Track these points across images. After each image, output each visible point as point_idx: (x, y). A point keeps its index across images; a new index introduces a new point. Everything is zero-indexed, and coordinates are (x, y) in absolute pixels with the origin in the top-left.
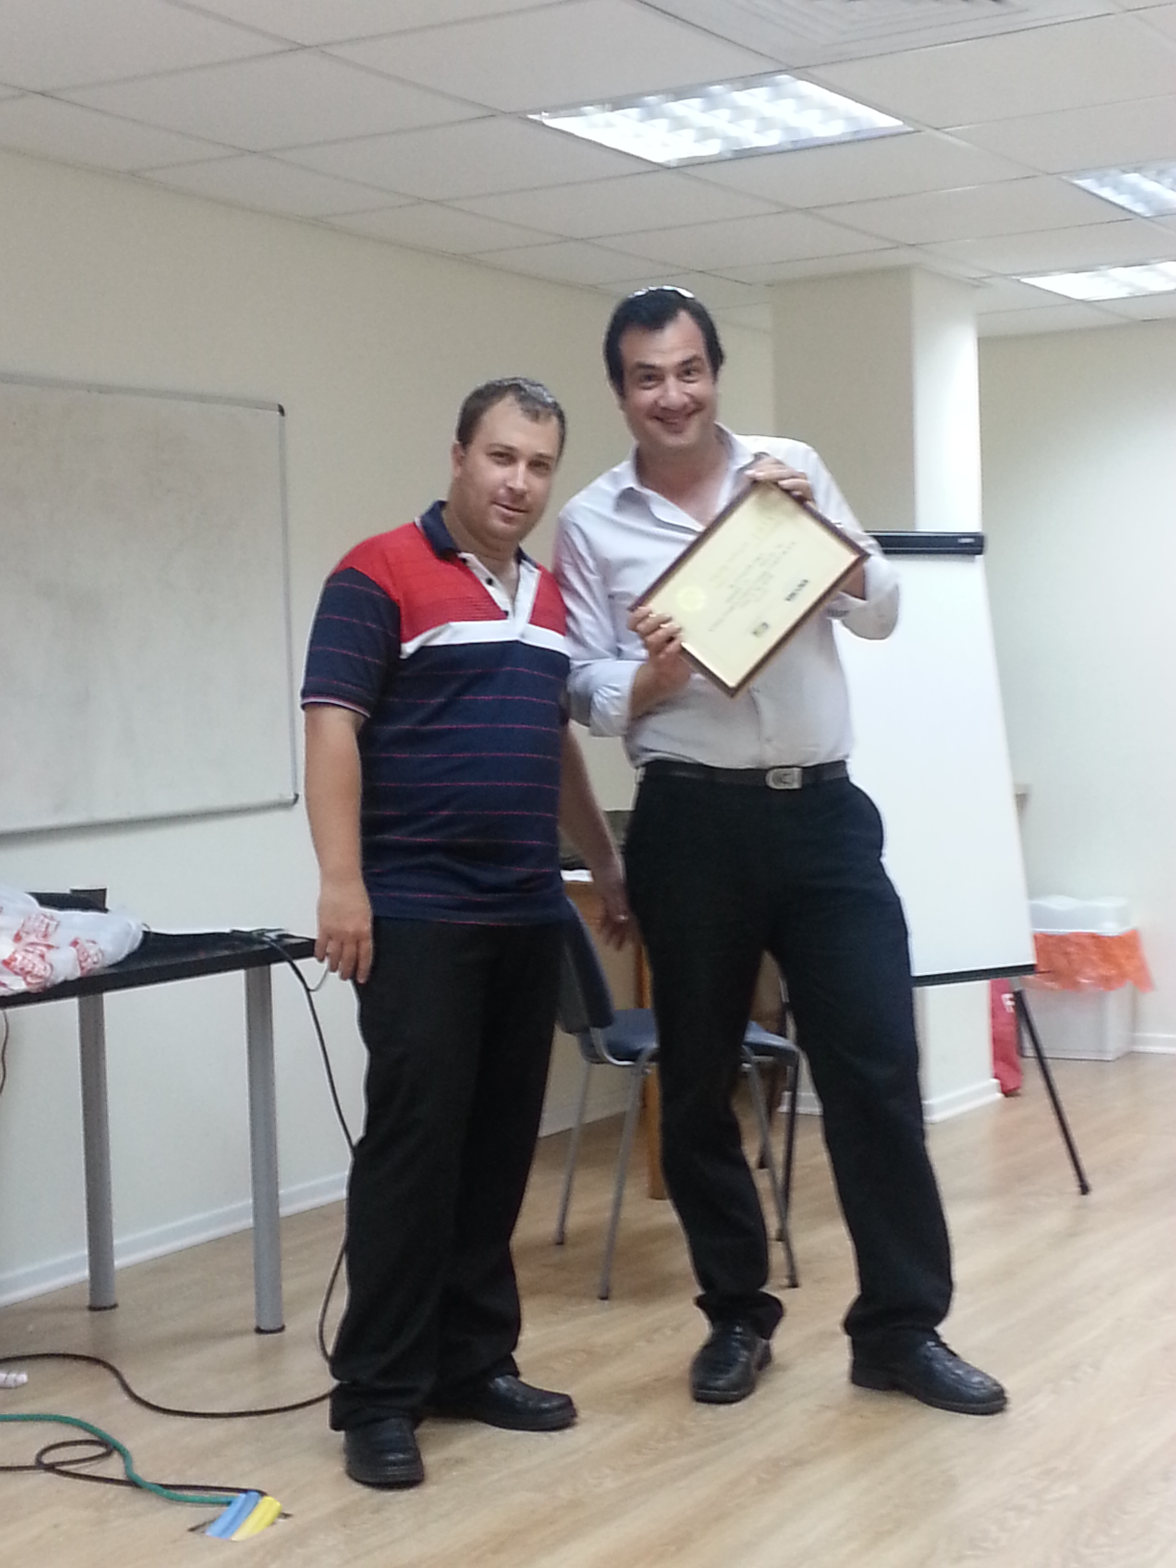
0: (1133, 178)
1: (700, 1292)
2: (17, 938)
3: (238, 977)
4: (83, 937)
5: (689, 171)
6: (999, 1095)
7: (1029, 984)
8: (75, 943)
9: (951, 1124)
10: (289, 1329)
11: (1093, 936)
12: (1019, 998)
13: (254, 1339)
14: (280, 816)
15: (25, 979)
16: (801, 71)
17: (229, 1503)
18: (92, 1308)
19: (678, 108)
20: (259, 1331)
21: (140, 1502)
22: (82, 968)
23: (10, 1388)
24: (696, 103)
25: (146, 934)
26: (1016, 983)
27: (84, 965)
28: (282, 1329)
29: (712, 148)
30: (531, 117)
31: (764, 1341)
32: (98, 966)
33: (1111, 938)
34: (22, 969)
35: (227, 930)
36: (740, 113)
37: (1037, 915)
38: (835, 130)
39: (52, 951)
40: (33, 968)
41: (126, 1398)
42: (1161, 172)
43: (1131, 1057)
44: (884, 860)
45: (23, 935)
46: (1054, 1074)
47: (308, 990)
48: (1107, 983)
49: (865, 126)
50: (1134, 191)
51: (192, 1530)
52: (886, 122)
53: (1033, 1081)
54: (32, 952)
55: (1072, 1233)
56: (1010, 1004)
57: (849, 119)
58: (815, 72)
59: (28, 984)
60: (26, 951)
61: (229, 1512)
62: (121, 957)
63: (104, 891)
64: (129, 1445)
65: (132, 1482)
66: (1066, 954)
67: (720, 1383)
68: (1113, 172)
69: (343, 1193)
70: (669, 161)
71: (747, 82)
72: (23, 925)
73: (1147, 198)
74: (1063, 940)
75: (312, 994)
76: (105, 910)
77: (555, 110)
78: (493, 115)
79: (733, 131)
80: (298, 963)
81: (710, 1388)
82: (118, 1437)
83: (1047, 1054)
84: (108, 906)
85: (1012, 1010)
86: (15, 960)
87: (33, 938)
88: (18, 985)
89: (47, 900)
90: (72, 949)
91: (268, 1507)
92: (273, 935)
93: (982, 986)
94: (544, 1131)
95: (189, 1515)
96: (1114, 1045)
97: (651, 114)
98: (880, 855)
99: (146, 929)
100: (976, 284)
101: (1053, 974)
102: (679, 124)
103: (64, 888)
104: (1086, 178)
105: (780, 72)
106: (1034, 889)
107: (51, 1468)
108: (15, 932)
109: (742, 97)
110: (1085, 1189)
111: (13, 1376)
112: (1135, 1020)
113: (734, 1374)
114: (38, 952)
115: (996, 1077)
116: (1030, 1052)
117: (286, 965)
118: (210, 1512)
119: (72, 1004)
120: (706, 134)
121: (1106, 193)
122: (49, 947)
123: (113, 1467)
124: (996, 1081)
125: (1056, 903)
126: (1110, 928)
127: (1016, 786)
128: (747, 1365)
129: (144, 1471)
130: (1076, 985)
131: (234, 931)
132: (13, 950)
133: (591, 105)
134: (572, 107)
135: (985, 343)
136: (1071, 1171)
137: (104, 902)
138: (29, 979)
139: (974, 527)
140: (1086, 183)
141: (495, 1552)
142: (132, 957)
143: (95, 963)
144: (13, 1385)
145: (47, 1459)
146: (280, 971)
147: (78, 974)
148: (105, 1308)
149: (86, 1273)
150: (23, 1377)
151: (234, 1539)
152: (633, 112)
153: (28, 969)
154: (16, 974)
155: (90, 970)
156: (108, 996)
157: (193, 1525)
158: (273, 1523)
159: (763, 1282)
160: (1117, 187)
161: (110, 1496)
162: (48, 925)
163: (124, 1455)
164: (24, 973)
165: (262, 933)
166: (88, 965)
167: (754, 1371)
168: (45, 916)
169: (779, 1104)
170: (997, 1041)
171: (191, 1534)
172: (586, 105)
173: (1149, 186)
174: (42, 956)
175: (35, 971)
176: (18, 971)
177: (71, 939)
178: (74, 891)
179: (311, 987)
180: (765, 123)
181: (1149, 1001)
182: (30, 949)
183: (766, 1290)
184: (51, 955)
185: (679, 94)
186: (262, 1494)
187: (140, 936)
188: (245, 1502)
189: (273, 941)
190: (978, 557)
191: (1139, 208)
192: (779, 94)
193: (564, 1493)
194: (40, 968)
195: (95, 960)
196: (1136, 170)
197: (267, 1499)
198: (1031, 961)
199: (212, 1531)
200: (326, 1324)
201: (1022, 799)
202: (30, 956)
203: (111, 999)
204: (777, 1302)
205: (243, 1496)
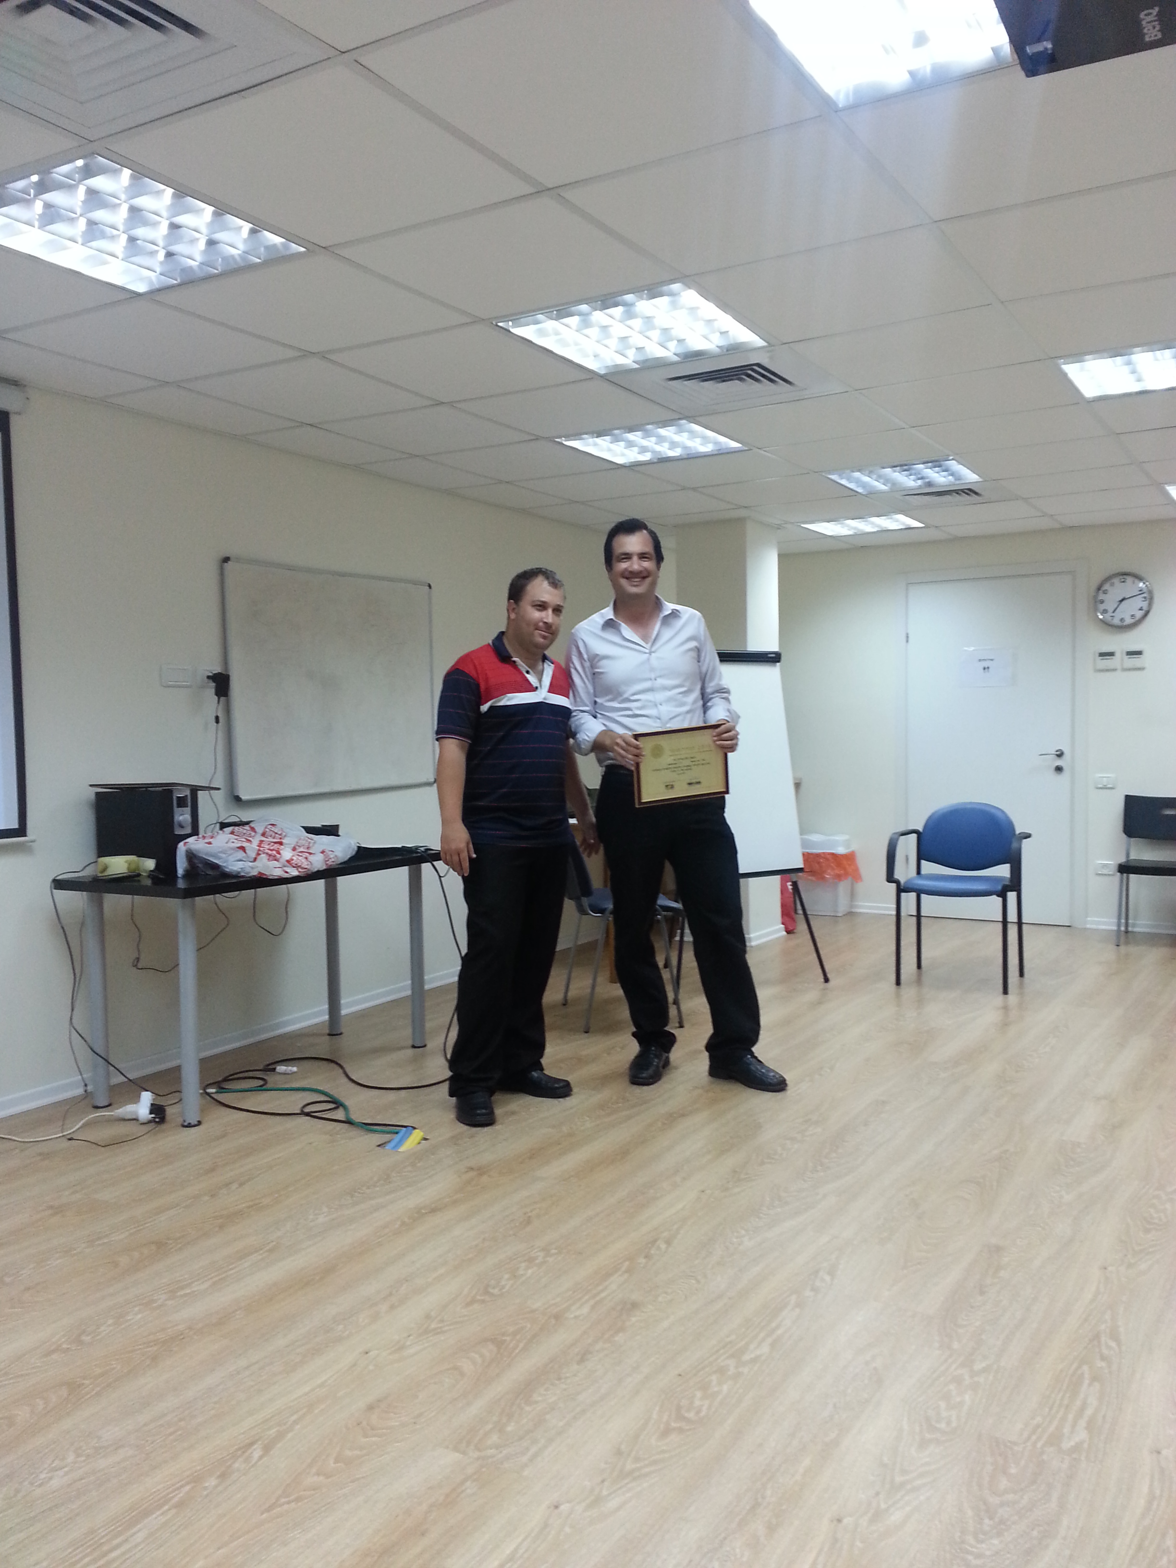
0: (857, 474)
1: (635, 1030)
2: (294, 849)
3: (406, 869)
4: (327, 848)
5: (637, 468)
6: (785, 933)
7: (800, 878)
8: (323, 852)
9: (760, 947)
10: (429, 1046)
11: (833, 854)
12: (795, 885)
13: (410, 1052)
14: (427, 789)
15: (297, 870)
16: (692, 419)
17: (397, 1133)
18: (329, 1035)
19: (631, 436)
20: (414, 1047)
21: (354, 1132)
22: (327, 864)
23: (288, 1074)
24: (639, 433)
25: (359, 848)
26: (794, 877)
27: (328, 862)
28: (425, 1046)
29: (647, 457)
30: (557, 440)
31: (667, 1055)
32: (334, 863)
33: (842, 855)
34: (296, 864)
35: (400, 846)
36: (661, 439)
37: (804, 844)
38: (708, 448)
39: (312, 855)
40: (302, 864)
41: (346, 1080)
42: (871, 472)
43: (850, 914)
44: (726, 815)
45: (297, 847)
46: (812, 923)
47: (440, 877)
48: (839, 877)
49: (724, 447)
50: (858, 482)
51: (379, 1146)
52: (734, 445)
53: (802, 927)
54: (301, 856)
55: (820, 1003)
56: (790, 887)
57: (716, 443)
58: (697, 419)
59: (299, 872)
60: (298, 855)
61: (397, 1138)
62: (346, 859)
63: (337, 826)
64: (347, 1103)
65: (349, 1122)
66: (819, 863)
67: (644, 1075)
68: (848, 471)
69: (456, 979)
70: (625, 463)
71: (665, 424)
72: (297, 842)
73: (864, 485)
74: (818, 855)
75: (442, 879)
76: (338, 836)
77: (568, 437)
78: (537, 438)
79: (658, 448)
80: (435, 863)
81: (638, 1078)
82: (343, 1100)
83: (808, 913)
84: (340, 833)
85: (791, 891)
86: (293, 860)
87: (302, 849)
88: (294, 873)
89: (310, 830)
90: (321, 854)
91: (417, 1135)
92: (422, 849)
93: (778, 878)
94: (558, 948)
95: (378, 1138)
96: (842, 909)
97: (616, 440)
98: (724, 812)
99: (359, 845)
100: (779, 527)
101: (812, 872)
102: (630, 444)
103: (318, 824)
104: (833, 475)
105: (680, 419)
106: (803, 831)
107: (308, 1114)
108: (293, 846)
109: (662, 432)
110: (827, 980)
111: (290, 1068)
112: (852, 895)
113: (651, 1071)
114: (304, 856)
115: (783, 924)
116: (800, 912)
117: (429, 864)
118: (387, 1137)
119: (321, 883)
120: (644, 449)
121: (844, 482)
122: (310, 854)
123: (340, 1115)
124: (783, 926)
125: (815, 838)
126: (841, 850)
127: (795, 778)
128: (657, 1067)
129: (355, 1117)
130: (823, 878)
131: (403, 847)
132: (291, 855)
133: (586, 434)
134: (577, 436)
135: (783, 558)
136: (820, 971)
137: (338, 832)
138: (300, 870)
139: (776, 649)
140: (833, 477)
141: (530, 1158)
142: (352, 859)
143: (333, 862)
144: (290, 1072)
145: (307, 1110)
146: (426, 867)
147: (324, 867)
148: (337, 1035)
149: (327, 1017)
150: (295, 1069)
151: (399, 1150)
152: (608, 438)
153: (299, 865)
154: (294, 867)
155: (331, 865)
156: (339, 878)
157: (379, 1143)
158: (419, 1143)
159: (666, 1025)
160: (849, 479)
161: (338, 1129)
162: (310, 843)
163: (345, 1108)
164: (297, 867)
165: (417, 848)
166: (329, 863)
167: (661, 1069)
168: (309, 838)
169: (675, 936)
170: (783, 906)
171: (379, 1148)
172: (584, 434)
173: (866, 479)
174: (306, 858)
175: (303, 866)
176: (295, 866)
177: (321, 850)
178: (323, 826)
179: (441, 875)
180: (673, 445)
181: (860, 887)
182: (300, 854)
183: (666, 1029)
184: (311, 858)
185: (631, 430)
186: (414, 1128)
187: (356, 849)
188: (405, 1133)
189: (423, 852)
190: (778, 664)
191: (860, 490)
192: (681, 431)
193: (565, 1129)
194: (305, 864)
195: (333, 860)
196: (859, 471)
197: (417, 1131)
198: (802, 866)
199: (388, 1147)
200: (447, 1043)
201: (797, 785)
202: (300, 858)
203: (342, 881)
204: (673, 1035)
205: (404, 1129)
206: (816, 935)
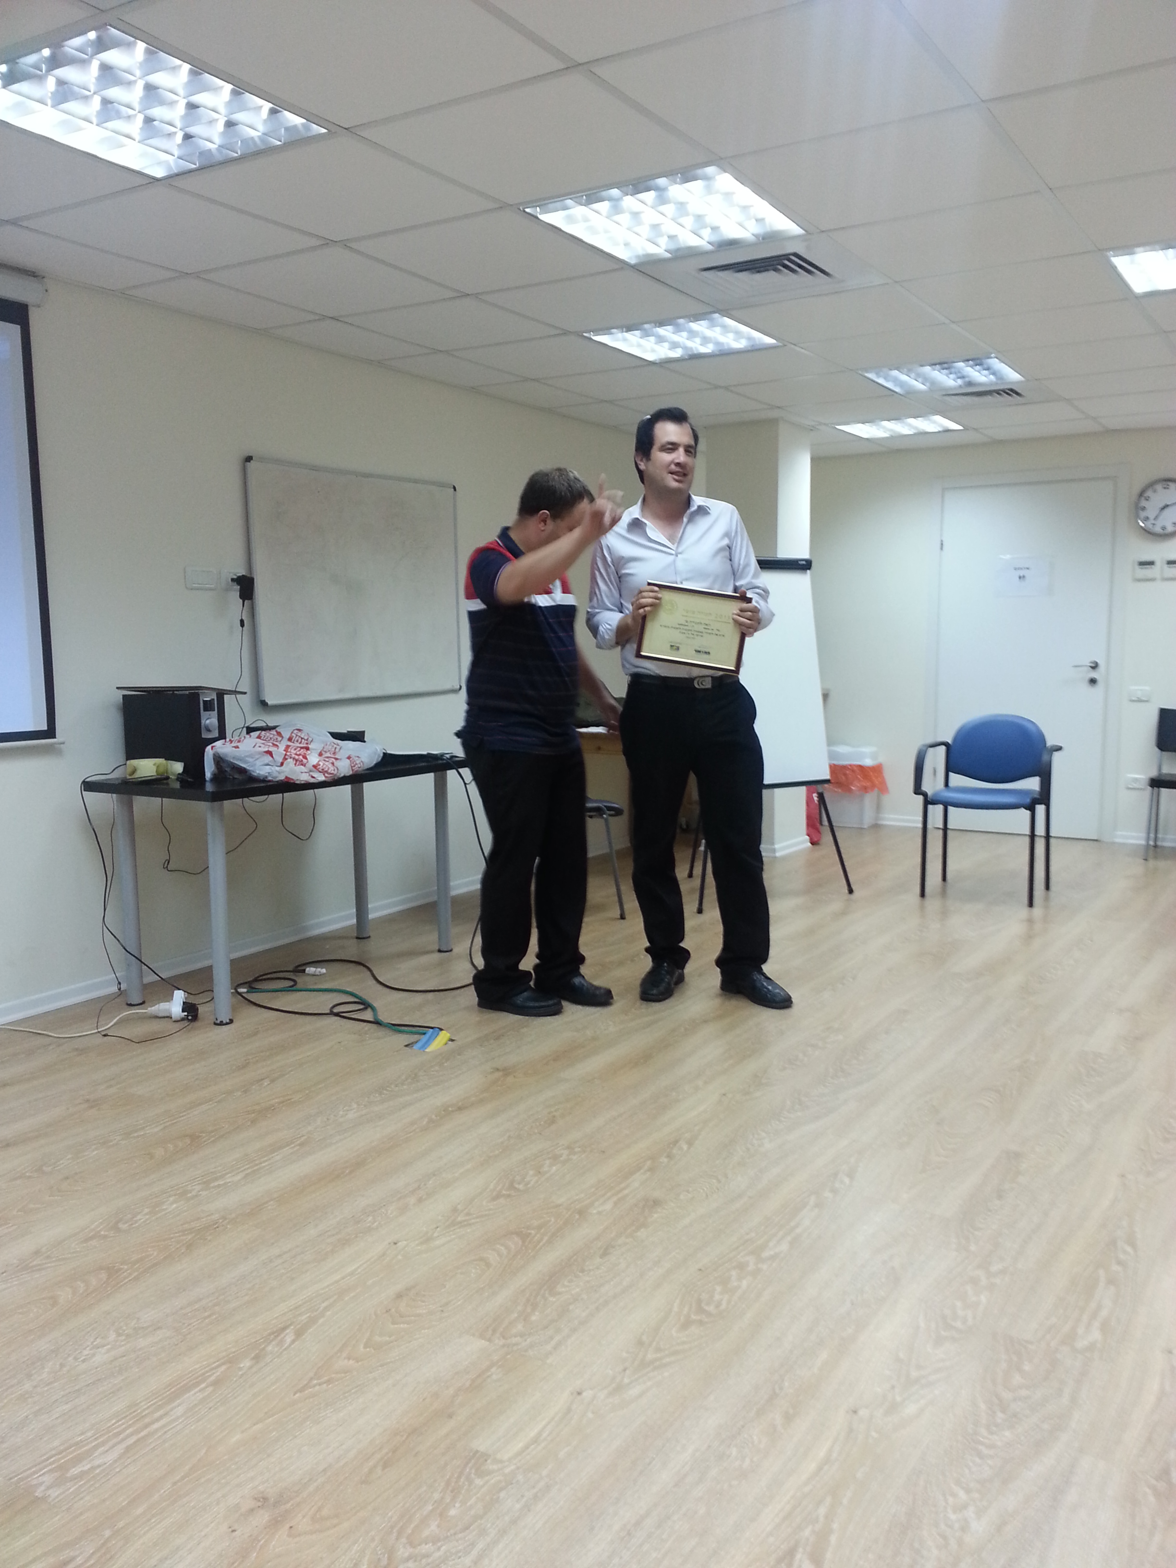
0: (895, 373)
1: (649, 946)
2: (320, 754)
3: (431, 776)
4: (353, 754)
5: (667, 365)
6: (810, 844)
7: (826, 789)
8: (349, 758)
9: (784, 858)
10: (456, 950)
11: (860, 766)
12: (821, 796)
13: (437, 956)
14: (452, 696)
15: (324, 775)
16: (726, 312)
17: (424, 1034)
18: (357, 938)
19: (661, 331)
20: (440, 951)
21: (381, 1032)
22: (353, 770)
23: (317, 975)
24: (669, 328)
25: (385, 754)
26: (820, 788)
27: (353, 768)
28: (451, 951)
29: (677, 353)
30: (585, 334)
31: (680, 970)
32: (360, 769)
33: (869, 768)
34: (323, 770)
35: (425, 753)
36: (692, 334)
37: (831, 755)
38: (741, 344)
39: (338, 761)
40: (328, 769)
41: (374, 982)
42: (910, 370)
43: (876, 827)
45: (324, 753)
46: (837, 834)
47: (465, 784)
48: (865, 789)
49: (757, 342)
50: (896, 380)
51: (406, 1046)
52: (769, 341)
53: (827, 838)
54: (328, 761)
55: (844, 913)
56: (816, 799)
57: (749, 338)
58: (733, 313)
59: (326, 777)
60: (325, 760)
61: (424, 1038)
62: (372, 765)
63: (364, 732)
64: (375, 1005)
65: (377, 1022)
66: (845, 775)
67: (656, 991)
68: (885, 370)
70: (656, 360)
71: (696, 318)
72: (324, 748)
73: (902, 384)
74: (844, 767)
75: (467, 786)
76: (364, 742)
77: (598, 331)
78: (566, 333)
79: (689, 344)
80: (460, 770)
81: (650, 994)
82: (371, 1001)
83: (834, 824)
84: (366, 739)
85: (816, 802)
86: (320, 765)
87: (328, 755)
88: (321, 778)
89: (337, 736)
90: (348, 760)
91: (444, 1036)
92: (448, 756)
93: (803, 789)
95: (405, 1039)
96: (868, 819)
97: (646, 334)
98: (754, 724)
99: (385, 751)
100: (812, 429)
101: (839, 784)
102: (661, 340)
103: (344, 730)
104: (871, 372)
105: (714, 312)
106: (830, 742)
107: (337, 1015)
108: (319, 751)
109: (694, 326)
110: (851, 891)
111: (319, 969)
112: (879, 808)
113: (663, 987)
114: (331, 761)
115: (808, 835)
116: (826, 822)
117: (454, 771)
118: (416, 1037)
119: (348, 787)
120: (674, 345)
121: (881, 381)
122: (336, 759)
123: (368, 1015)
124: (807, 837)
125: (842, 749)
126: (868, 762)
127: (823, 689)
128: (670, 982)
129: (383, 1017)
130: (850, 790)
131: (429, 754)
132: (318, 760)
133: (616, 328)
134: (606, 330)
135: (816, 461)
136: (844, 882)
137: (364, 738)
138: (326, 775)
139: (806, 556)
140: (871, 376)
141: (555, 1060)
142: (377, 765)
143: (359, 767)
144: (319, 974)
145: (336, 1010)
146: (451, 774)
147: (351, 773)
148: (364, 938)
149: (354, 921)
150: (324, 971)
151: (426, 1050)
152: (637, 333)
153: (326, 769)
154: (320, 772)
155: (357, 771)
156: (365, 784)
157: (406, 1044)
158: (446, 1044)
159: (681, 941)
160: (886, 378)
161: (366, 1029)
162: (336, 748)
163: (373, 1009)
164: (323, 772)
165: (442, 755)
166: (356, 768)
167: (674, 985)
168: (335, 744)
170: (809, 817)
171: (407, 1048)
172: (613, 328)
173: (904, 378)
174: (333, 764)
175: (329, 771)
176: (320, 770)
177: (347, 756)
178: (348, 732)
180: (705, 340)
181: (886, 799)
182: (327, 760)
183: (682, 945)
184: (337, 763)
185: (661, 324)
186: (441, 1030)
187: (382, 755)
188: (432, 1034)
189: (447, 758)
190: (808, 571)
191: (897, 390)
192: (713, 324)
193: (589, 1033)
194: (331, 769)
195: (359, 766)
196: (898, 369)
197: (443, 1031)
198: (828, 777)
199: (416, 1047)
200: (473, 948)
201: (825, 696)
202: (327, 763)
203: (367, 786)
204: (688, 951)
205: (431, 1030)
206: (840, 845)
